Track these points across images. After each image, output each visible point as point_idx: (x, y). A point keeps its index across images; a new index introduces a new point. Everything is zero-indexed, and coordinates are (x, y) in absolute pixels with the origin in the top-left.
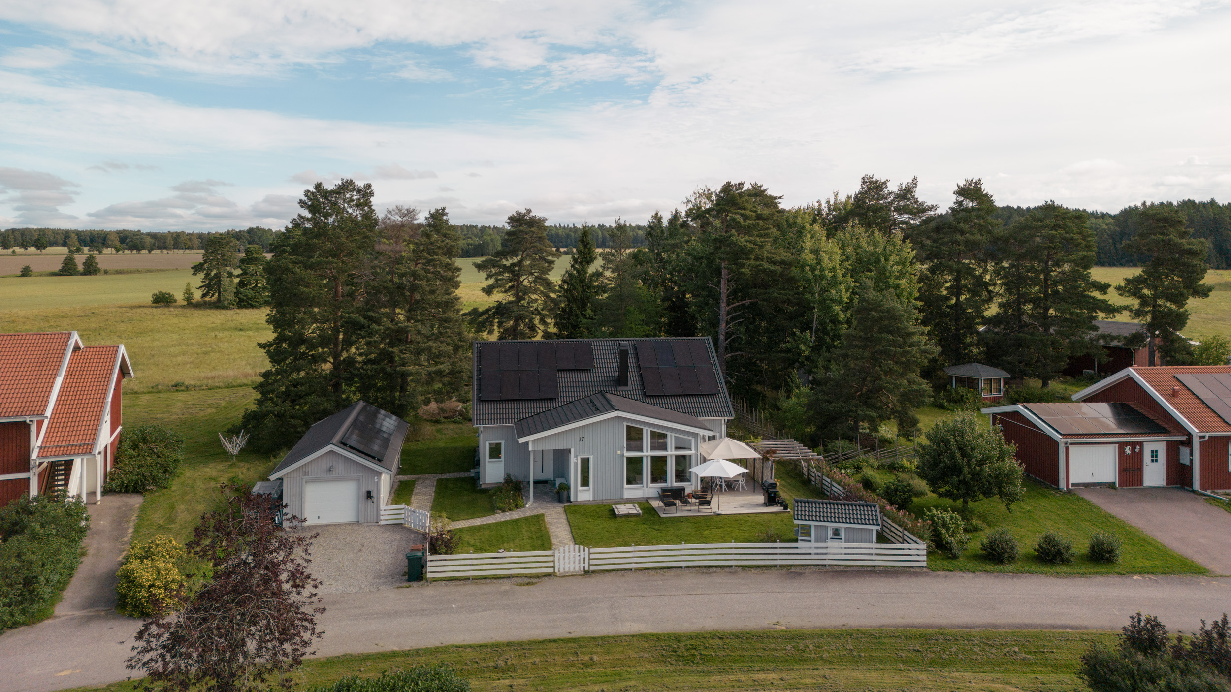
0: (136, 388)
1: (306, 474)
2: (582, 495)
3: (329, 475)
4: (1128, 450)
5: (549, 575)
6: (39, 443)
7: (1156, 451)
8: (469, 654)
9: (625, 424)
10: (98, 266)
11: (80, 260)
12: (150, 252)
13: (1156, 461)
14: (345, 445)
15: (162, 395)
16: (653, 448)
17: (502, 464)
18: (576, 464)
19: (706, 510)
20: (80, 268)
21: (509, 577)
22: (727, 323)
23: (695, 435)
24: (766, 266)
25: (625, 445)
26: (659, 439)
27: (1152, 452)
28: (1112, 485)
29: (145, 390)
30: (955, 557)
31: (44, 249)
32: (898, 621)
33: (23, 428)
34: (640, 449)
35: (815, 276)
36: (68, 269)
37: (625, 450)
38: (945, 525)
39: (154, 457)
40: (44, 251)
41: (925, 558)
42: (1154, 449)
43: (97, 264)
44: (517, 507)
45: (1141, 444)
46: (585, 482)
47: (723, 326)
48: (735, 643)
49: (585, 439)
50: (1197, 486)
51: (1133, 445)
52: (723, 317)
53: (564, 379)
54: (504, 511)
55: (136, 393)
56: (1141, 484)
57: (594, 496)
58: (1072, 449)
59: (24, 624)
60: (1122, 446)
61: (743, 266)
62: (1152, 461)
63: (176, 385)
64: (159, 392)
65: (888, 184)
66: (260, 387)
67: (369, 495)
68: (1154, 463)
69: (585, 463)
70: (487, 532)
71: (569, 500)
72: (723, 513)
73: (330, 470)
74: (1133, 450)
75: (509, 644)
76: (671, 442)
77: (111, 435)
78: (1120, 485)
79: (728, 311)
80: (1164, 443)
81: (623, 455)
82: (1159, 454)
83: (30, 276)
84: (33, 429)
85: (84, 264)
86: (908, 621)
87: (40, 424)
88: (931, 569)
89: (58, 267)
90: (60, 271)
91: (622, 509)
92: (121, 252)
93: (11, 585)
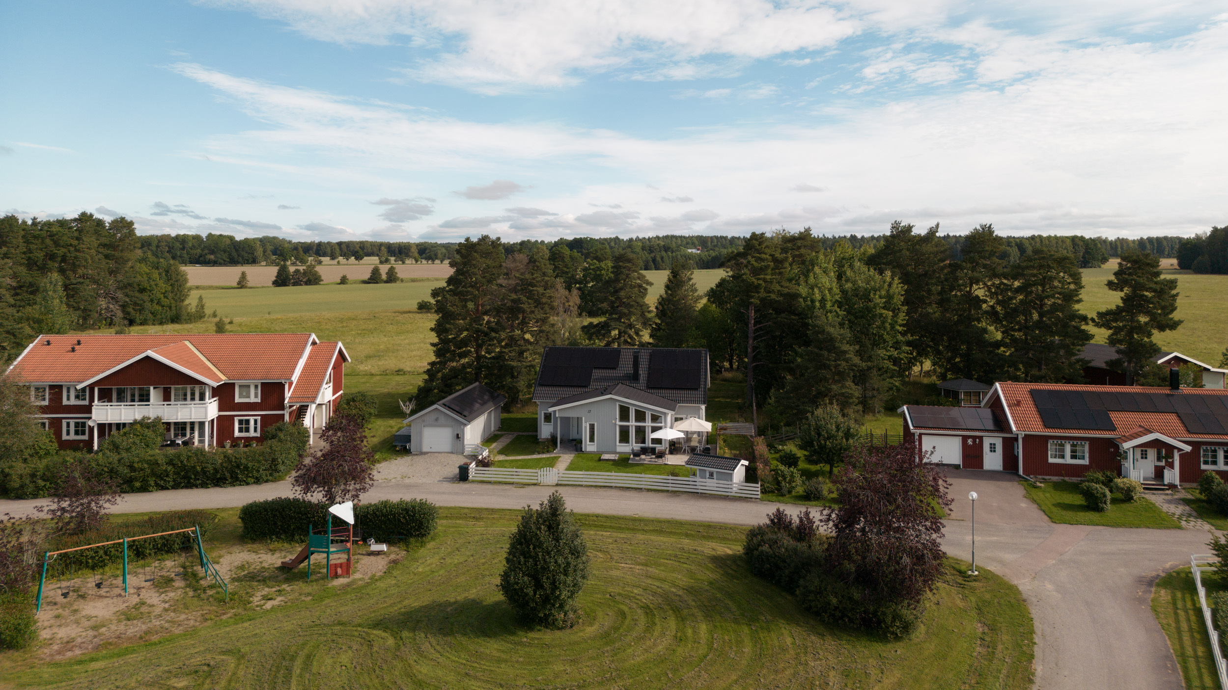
0: (373, 372)
1: (424, 421)
2: (590, 447)
3: (436, 423)
4: (970, 442)
5: (535, 484)
6: (289, 395)
7: (994, 444)
8: (466, 511)
9: (617, 404)
10: (398, 275)
11: (384, 269)
12: (442, 262)
13: (995, 451)
14: (445, 405)
15: (387, 377)
16: (637, 420)
17: (552, 427)
18: (586, 427)
19: (660, 461)
20: (384, 277)
21: (512, 484)
22: (755, 339)
23: (665, 414)
24: (773, 296)
25: (618, 417)
26: (640, 416)
27: (991, 444)
28: (957, 467)
29: (379, 373)
30: (783, 495)
31: (361, 259)
32: (708, 519)
33: (281, 386)
34: (628, 420)
35: (807, 306)
36: (375, 278)
37: (618, 420)
38: (784, 477)
39: (358, 410)
40: (362, 262)
41: (759, 493)
42: (993, 442)
43: (396, 273)
44: (548, 452)
45: (981, 438)
46: (592, 439)
47: (751, 341)
48: (603, 520)
49: (592, 412)
50: (1021, 472)
51: (974, 438)
52: (751, 335)
53: (597, 373)
54: (539, 453)
55: (373, 375)
56: (982, 467)
57: (597, 447)
58: (924, 438)
59: (272, 481)
60: (965, 438)
61: (752, 297)
62: (991, 451)
63: (398, 371)
64: (387, 375)
65: (913, 229)
66: (428, 372)
67: (458, 437)
68: (993, 453)
69: (592, 427)
70: (520, 463)
71: (581, 450)
72: (669, 463)
73: (437, 420)
74: (974, 442)
75: (487, 509)
76: (648, 417)
77: (333, 395)
78: (964, 467)
79: (755, 330)
80: (1001, 439)
81: (616, 424)
82: (996, 446)
83: (347, 283)
84: (287, 387)
85: (387, 273)
86: (713, 520)
87: (291, 384)
88: (761, 500)
89: (367, 276)
90: (369, 279)
91: (606, 457)
92: (419, 262)
93: (266, 461)
